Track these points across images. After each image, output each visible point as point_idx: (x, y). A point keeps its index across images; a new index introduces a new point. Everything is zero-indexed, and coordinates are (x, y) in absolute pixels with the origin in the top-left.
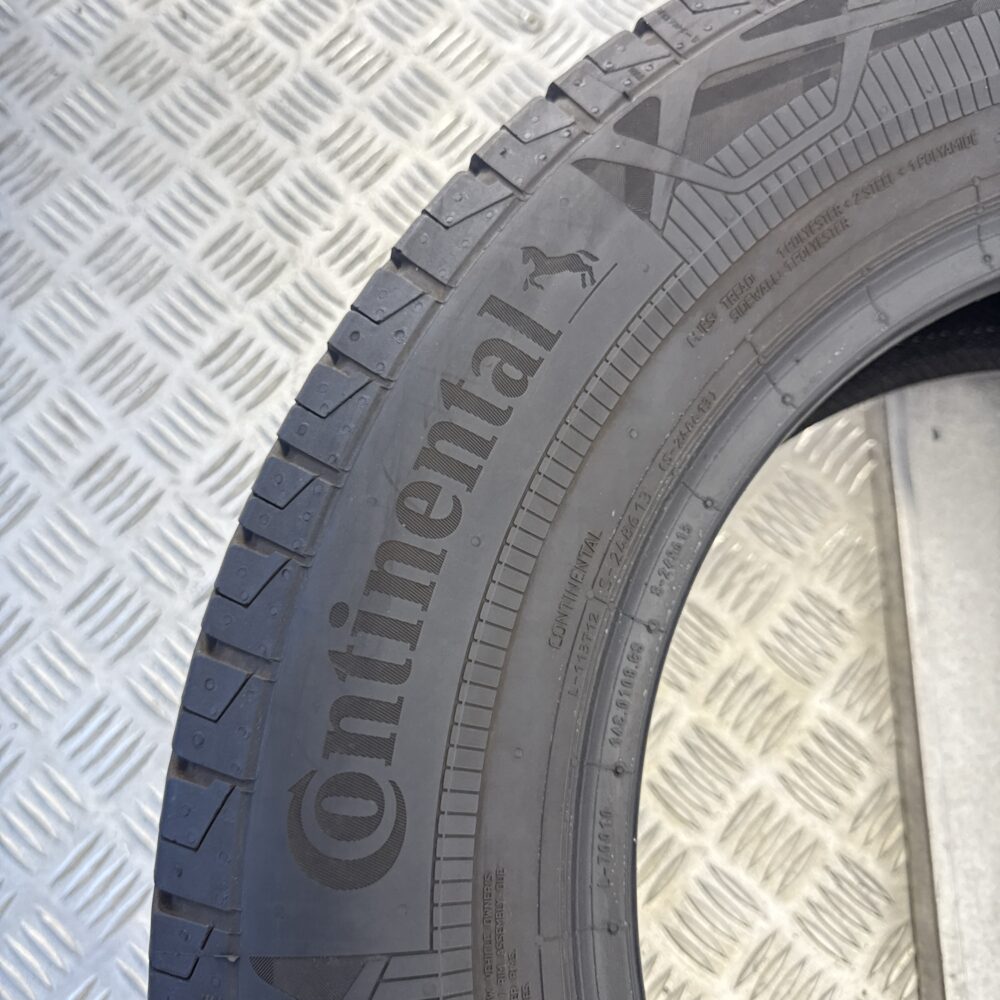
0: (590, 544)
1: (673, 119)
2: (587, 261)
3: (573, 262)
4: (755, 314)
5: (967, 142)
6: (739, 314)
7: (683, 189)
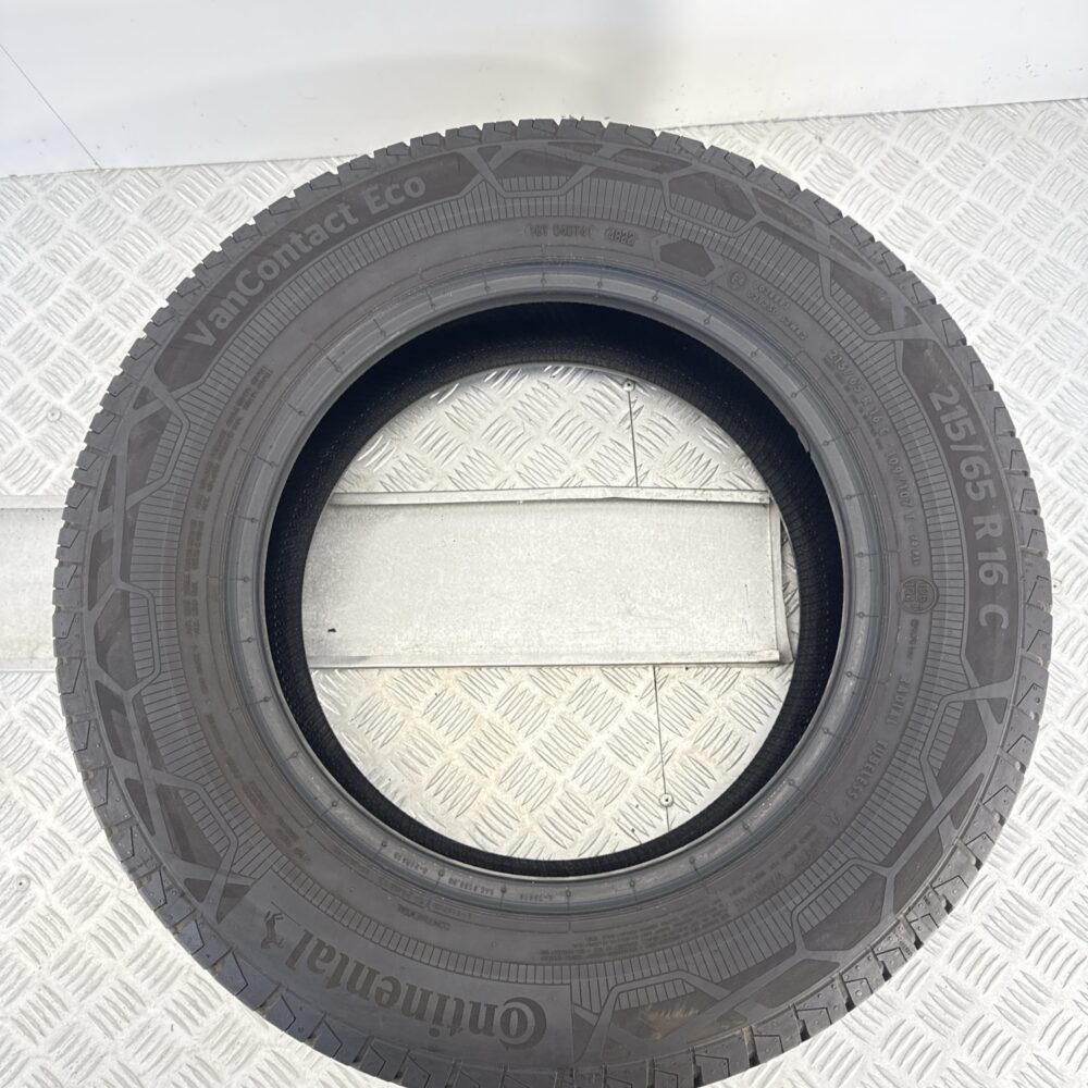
0: (402, 909)
1: (198, 873)
2: (270, 917)
3: (271, 924)
4: (294, 827)
5: (211, 719)
6: (295, 837)
7: (235, 869)
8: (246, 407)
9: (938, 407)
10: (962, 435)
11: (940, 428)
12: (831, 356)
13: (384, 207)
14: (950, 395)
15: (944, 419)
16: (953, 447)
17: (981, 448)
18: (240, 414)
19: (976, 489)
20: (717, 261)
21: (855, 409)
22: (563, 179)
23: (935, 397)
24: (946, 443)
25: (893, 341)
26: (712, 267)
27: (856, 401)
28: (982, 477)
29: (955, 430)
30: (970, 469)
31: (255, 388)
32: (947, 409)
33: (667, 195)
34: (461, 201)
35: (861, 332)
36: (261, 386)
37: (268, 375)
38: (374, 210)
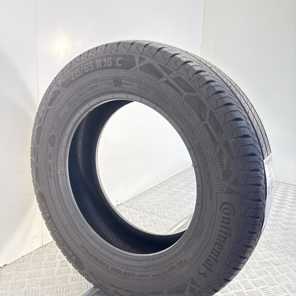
0: (200, 236)
1: (188, 289)
2: (199, 274)
3: (201, 274)
4: (179, 260)
5: (154, 276)
6: (181, 261)
7: (187, 280)
8: (88, 251)
9: (74, 78)
10: (79, 71)
11: (79, 78)
12: (68, 105)
13: (48, 212)
14: (72, 75)
15: (77, 77)
16: (82, 74)
17: (82, 66)
18: (90, 253)
19: (91, 68)
20: (52, 134)
21: (79, 99)
22: (39, 170)
23: (73, 79)
24: (81, 76)
25: (62, 90)
26: (54, 135)
27: (77, 99)
28: (88, 66)
29: (79, 73)
30: (87, 69)
31: (84, 249)
32: (74, 76)
33: (40, 146)
34: (46, 194)
35: (61, 99)
36: (84, 247)
37: (82, 245)
38: (48, 215)
